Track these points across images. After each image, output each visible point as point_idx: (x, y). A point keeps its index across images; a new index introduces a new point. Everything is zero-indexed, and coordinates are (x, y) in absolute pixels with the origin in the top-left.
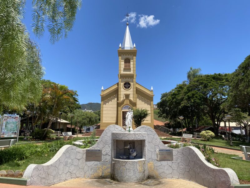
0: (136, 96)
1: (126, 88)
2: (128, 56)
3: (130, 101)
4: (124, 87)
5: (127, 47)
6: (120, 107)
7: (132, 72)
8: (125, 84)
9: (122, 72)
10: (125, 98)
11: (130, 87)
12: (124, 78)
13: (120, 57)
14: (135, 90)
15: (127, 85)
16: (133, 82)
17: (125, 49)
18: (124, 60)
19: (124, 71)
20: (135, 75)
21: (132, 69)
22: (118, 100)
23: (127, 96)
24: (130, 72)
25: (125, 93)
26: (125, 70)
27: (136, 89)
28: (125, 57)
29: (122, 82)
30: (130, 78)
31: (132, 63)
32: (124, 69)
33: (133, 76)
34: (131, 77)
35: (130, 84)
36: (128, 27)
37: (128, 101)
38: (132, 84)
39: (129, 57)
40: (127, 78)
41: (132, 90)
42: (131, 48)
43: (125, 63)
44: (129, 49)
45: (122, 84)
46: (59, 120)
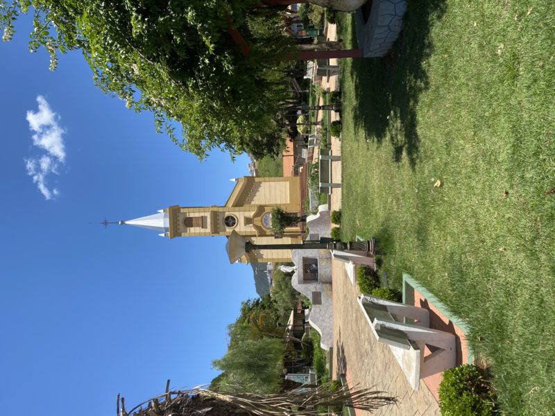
0: (246, 206)
1: (234, 223)
2: (180, 222)
3: (256, 216)
4: (233, 225)
5: (165, 223)
6: (265, 232)
7: (208, 215)
8: (228, 225)
9: (208, 230)
10: (251, 225)
11: (232, 217)
12: (218, 226)
13: (183, 234)
14: (237, 208)
15: (230, 221)
16: (224, 213)
17: (168, 226)
18: (188, 228)
19: (206, 227)
20: (211, 209)
21: (202, 214)
22: (255, 236)
23: (248, 221)
24: (206, 217)
25: (243, 224)
26: (204, 226)
27: (236, 206)
28: (181, 226)
29: (225, 230)
30: (218, 217)
31: (192, 215)
32: (202, 228)
33: (214, 212)
34: (215, 215)
35: (228, 218)
36: (127, 222)
37: (255, 219)
38: (227, 214)
39: (181, 219)
40: (218, 222)
41: (237, 214)
42: (165, 216)
43: (192, 226)
44: (168, 219)
45: (229, 230)
46: (290, 327)
